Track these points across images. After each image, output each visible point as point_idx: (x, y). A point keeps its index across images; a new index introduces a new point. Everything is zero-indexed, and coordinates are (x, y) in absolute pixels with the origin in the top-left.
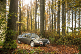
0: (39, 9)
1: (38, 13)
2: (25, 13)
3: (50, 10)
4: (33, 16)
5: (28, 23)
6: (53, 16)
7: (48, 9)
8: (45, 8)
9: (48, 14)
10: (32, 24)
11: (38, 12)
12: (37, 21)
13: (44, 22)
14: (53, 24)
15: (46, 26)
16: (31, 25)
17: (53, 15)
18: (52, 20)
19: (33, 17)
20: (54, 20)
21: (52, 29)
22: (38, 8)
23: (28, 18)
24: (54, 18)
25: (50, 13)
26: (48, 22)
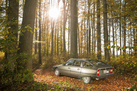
0: (69, 22)
1: (68, 28)
2: (48, 28)
3: (86, 22)
4: (60, 31)
5: (52, 43)
6: (90, 32)
7: (82, 21)
8: (79, 19)
9: (83, 28)
10: (59, 45)
11: (67, 26)
14: (91, 44)
15: (79, 47)
16: (57, 46)
17: (90, 30)
18: (90, 38)
19: (59, 34)
20: (91, 37)
21: (90, 51)
23: (53, 35)
24: (92, 34)
25: (86, 26)
26: (84, 41)
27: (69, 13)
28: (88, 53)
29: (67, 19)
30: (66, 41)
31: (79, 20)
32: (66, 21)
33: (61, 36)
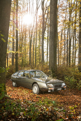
0: (48, 31)
1: (47, 38)
2: (25, 38)
3: (66, 32)
4: (38, 41)
5: (30, 53)
6: (70, 42)
7: (62, 30)
9: (63, 38)
10: (37, 55)
11: (46, 35)
12: (45, 50)
13: (56, 51)
14: (71, 55)
15: (59, 58)
16: (35, 57)
17: (70, 40)
18: (70, 49)
19: (38, 44)
20: (72, 48)
21: (70, 62)
22: (47, 29)
23: (30, 45)
24: (72, 44)
25: (66, 36)
26: (63, 52)
27: (48, 22)
28: (67, 65)
29: (45, 28)
30: (44, 51)
31: (59, 29)
32: (45, 30)
33: (39, 46)
